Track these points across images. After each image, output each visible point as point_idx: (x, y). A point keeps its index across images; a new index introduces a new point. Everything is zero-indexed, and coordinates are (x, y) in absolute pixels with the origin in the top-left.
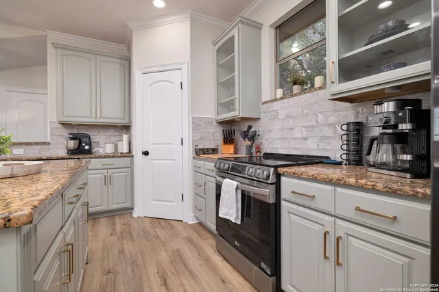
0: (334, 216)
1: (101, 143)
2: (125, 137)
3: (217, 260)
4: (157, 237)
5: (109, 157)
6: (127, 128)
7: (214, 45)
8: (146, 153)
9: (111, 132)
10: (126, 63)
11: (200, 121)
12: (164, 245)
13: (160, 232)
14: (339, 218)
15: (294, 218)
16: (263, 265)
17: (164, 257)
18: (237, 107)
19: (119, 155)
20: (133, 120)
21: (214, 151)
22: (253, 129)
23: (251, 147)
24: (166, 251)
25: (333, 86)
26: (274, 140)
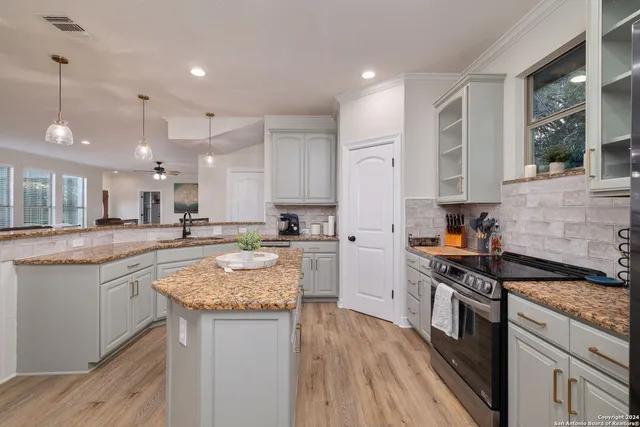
0: (568, 353)
1: (308, 223)
2: (331, 219)
3: (431, 377)
4: (363, 335)
5: (315, 240)
6: (332, 208)
7: (436, 107)
8: (352, 239)
9: (317, 212)
10: (332, 137)
11: (415, 204)
12: (370, 344)
13: (366, 329)
14: (575, 357)
15: (523, 346)
16: (483, 394)
17: (370, 358)
18: (464, 190)
19: (325, 238)
20: (339, 199)
21: (434, 242)
22: (489, 217)
23: (485, 241)
24: (373, 352)
25: (593, 181)
26: (520, 236)
